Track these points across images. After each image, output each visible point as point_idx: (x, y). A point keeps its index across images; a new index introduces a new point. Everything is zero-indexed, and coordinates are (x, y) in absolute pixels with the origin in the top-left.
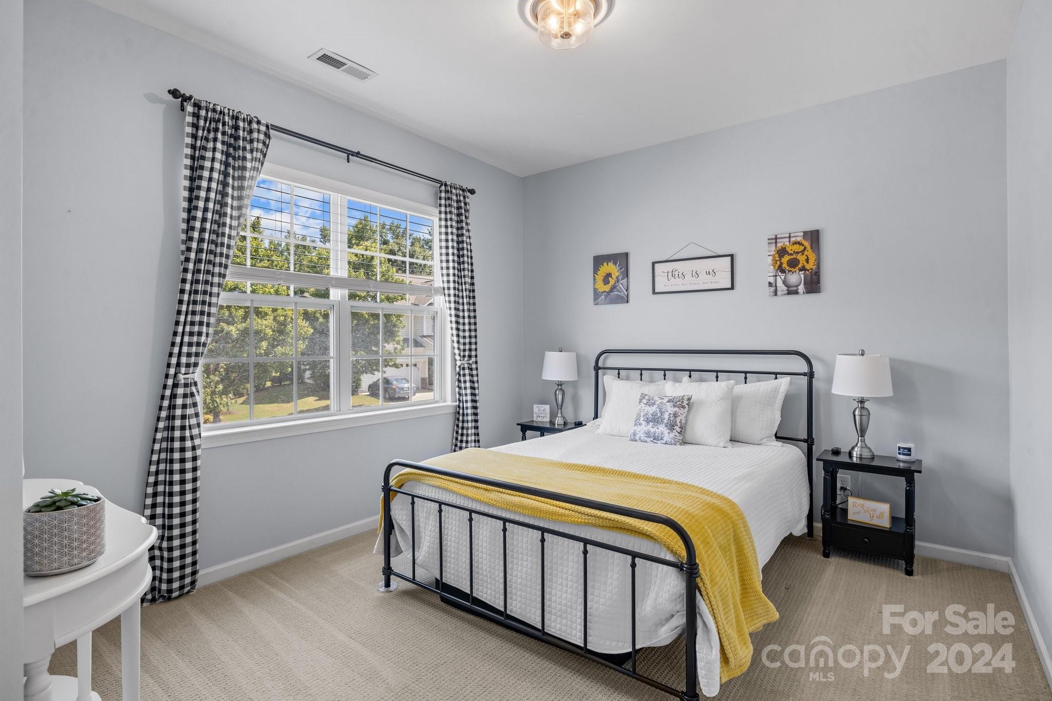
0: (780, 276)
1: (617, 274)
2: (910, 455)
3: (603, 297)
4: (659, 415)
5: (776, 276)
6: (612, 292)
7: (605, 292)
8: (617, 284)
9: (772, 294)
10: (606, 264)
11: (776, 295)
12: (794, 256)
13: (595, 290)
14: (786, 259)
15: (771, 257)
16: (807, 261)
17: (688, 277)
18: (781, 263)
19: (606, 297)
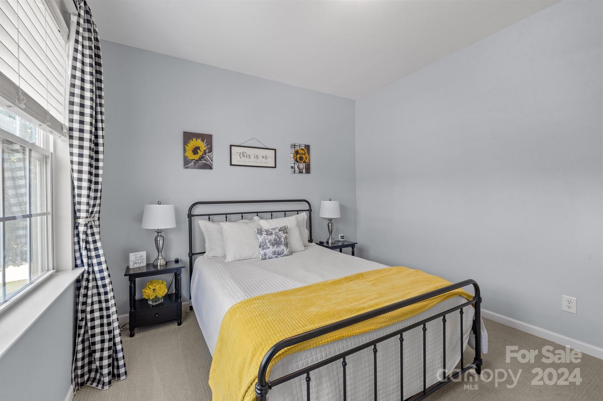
0: (296, 164)
1: (205, 148)
2: (343, 238)
3: (193, 163)
4: (278, 239)
5: (295, 164)
6: (201, 160)
7: (194, 159)
8: (204, 155)
9: (293, 172)
10: (195, 139)
11: (295, 173)
12: (301, 155)
13: (185, 158)
14: (298, 156)
15: (293, 154)
16: (306, 158)
17: (253, 157)
18: (297, 158)
19: (195, 164)
